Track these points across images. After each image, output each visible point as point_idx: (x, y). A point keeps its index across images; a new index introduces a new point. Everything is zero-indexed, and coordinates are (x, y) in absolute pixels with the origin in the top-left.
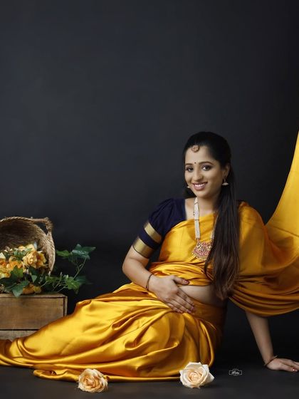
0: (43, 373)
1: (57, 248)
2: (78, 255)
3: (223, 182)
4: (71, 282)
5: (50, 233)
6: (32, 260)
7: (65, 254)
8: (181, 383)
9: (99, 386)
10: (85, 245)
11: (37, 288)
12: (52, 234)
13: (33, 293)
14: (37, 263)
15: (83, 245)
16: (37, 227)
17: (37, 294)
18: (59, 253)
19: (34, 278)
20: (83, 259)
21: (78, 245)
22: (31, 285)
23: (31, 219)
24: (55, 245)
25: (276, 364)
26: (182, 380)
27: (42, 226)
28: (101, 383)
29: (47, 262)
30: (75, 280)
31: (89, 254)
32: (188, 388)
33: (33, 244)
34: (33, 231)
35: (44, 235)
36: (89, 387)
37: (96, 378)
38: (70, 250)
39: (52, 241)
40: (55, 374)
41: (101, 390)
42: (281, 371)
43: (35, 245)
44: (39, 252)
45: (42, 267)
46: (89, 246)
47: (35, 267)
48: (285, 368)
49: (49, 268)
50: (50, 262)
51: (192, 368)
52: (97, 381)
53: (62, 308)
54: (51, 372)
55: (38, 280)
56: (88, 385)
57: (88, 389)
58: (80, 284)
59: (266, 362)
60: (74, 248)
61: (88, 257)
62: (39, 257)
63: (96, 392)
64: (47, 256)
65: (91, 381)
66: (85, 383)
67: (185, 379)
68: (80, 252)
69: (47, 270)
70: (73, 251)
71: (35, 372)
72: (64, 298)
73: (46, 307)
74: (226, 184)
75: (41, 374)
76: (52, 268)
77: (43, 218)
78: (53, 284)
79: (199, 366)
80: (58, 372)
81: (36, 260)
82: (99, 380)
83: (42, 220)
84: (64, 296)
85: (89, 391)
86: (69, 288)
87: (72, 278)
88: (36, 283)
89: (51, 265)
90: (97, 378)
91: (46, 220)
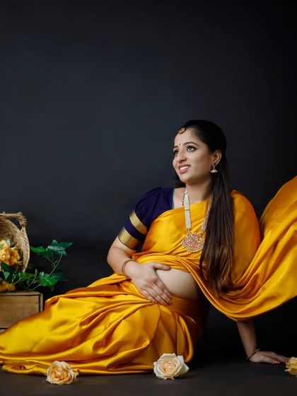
0: (12, 368)
1: (31, 244)
2: (53, 251)
3: (212, 169)
4: (47, 279)
5: (24, 229)
6: (4, 256)
7: (39, 250)
8: (155, 374)
9: (68, 379)
10: (61, 241)
11: (11, 285)
12: (26, 230)
13: (7, 291)
14: (10, 260)
15: (59, 241)
16: (10, 222)
17: (10, 292)
18: (34, 249)
19: (7, 275)
20: (59, 256)
21: (54, 241)
22: (4, 283)
23: (4, 214)
24: (29, 241)
25: (258, 357)
26: (155, 371)
27: (15, 221)
28: (69, 375)
29: (21, 259)
30: (51, 276)
31: (65, 250)
32: (162, 379)
33: (6, 240)
34: (6, 226)
35: (18, 230)
36: (58, 379)
37: (64, 370)
38: (45, 247)
39: (26, 237)
40: (25, 368)
41: (69, 382)
42: (263, 363)
43: (8, 241)
44: (13, 249)
45: (15, 265)
46: (66, 242)
47: (8, 264)
48: (267, 360)
49: (23, 265)
50: (25, 258)
51: (167, 359)
52: (65, 373)
53: (37, 306)
54: (21, 367)
55: (10, 277)
56: (56, 377)
57: (56, 381)
58: (56, 281)
59: (249, 356)
60: (50, 243)
61: (65, 252)
62: (12, 254)
63: (64, 384)
64: (20, 252)
65: (59, 373)
66: (53, 376)
67: (159, 371)
68: (56, 248)
69: (21, 267)
70: (49, 247)
71: (4, 367)
72: (39, 295)
73: (21, 305)
74: (214, 171)
75: (10, 369)
76: (26, 265)
77: (16, 213)
78: (28, 282)
79: (173, 357)
80: (27, 367)
81: (9, 257)
82: (67, 372)
83: (15, 215)
84: (38, 293)
85: (58, 383)
86: (45, 285)
87: (48, 275)
88: (9, 280)
89: (26, 262)
90: (66, 371)
91: (19, 214)
